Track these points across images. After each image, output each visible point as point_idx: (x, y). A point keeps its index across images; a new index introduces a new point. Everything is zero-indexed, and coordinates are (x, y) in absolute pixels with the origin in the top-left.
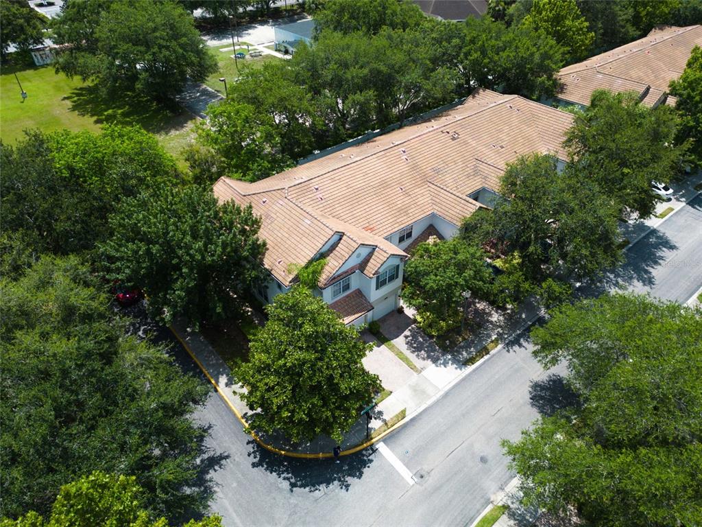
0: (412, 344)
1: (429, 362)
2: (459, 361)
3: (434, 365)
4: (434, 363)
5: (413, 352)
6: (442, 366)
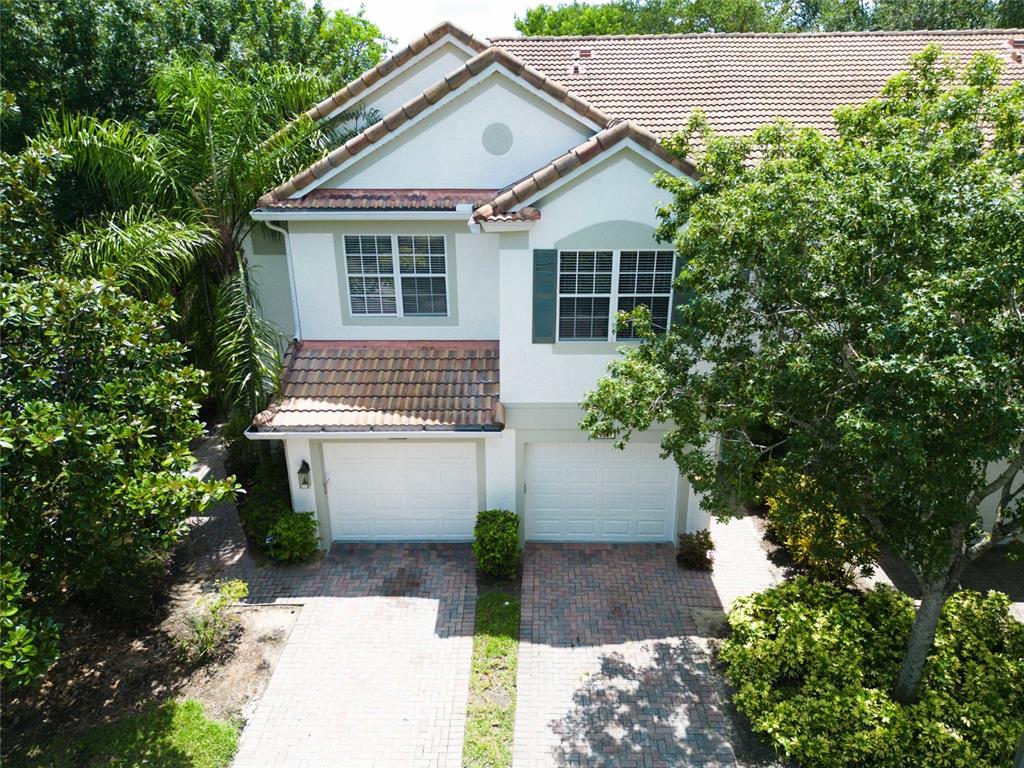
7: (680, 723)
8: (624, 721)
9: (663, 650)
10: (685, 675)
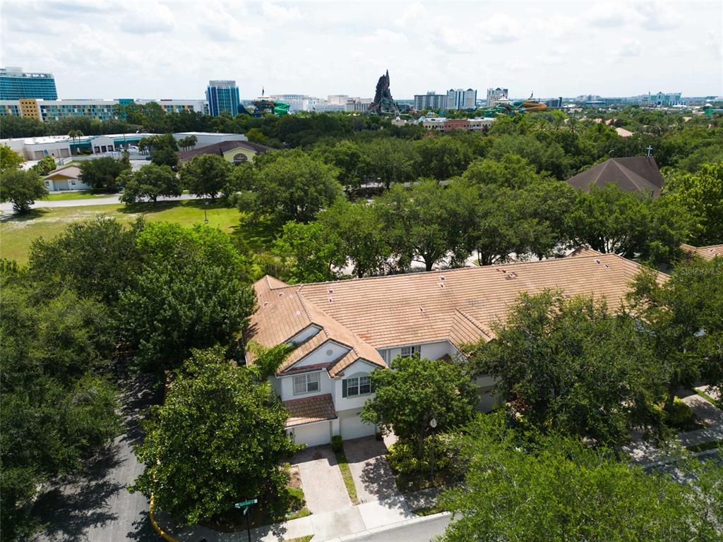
0: (369, 473)
1: (376, 497)
2: (409, 507)
3: (378, 501)
4: (380, 499)
5: (364, 482)
6: (387, 506)
7: (382, 472)
8: (372, 473)
9: (377, 459)
10: (382, 463)
